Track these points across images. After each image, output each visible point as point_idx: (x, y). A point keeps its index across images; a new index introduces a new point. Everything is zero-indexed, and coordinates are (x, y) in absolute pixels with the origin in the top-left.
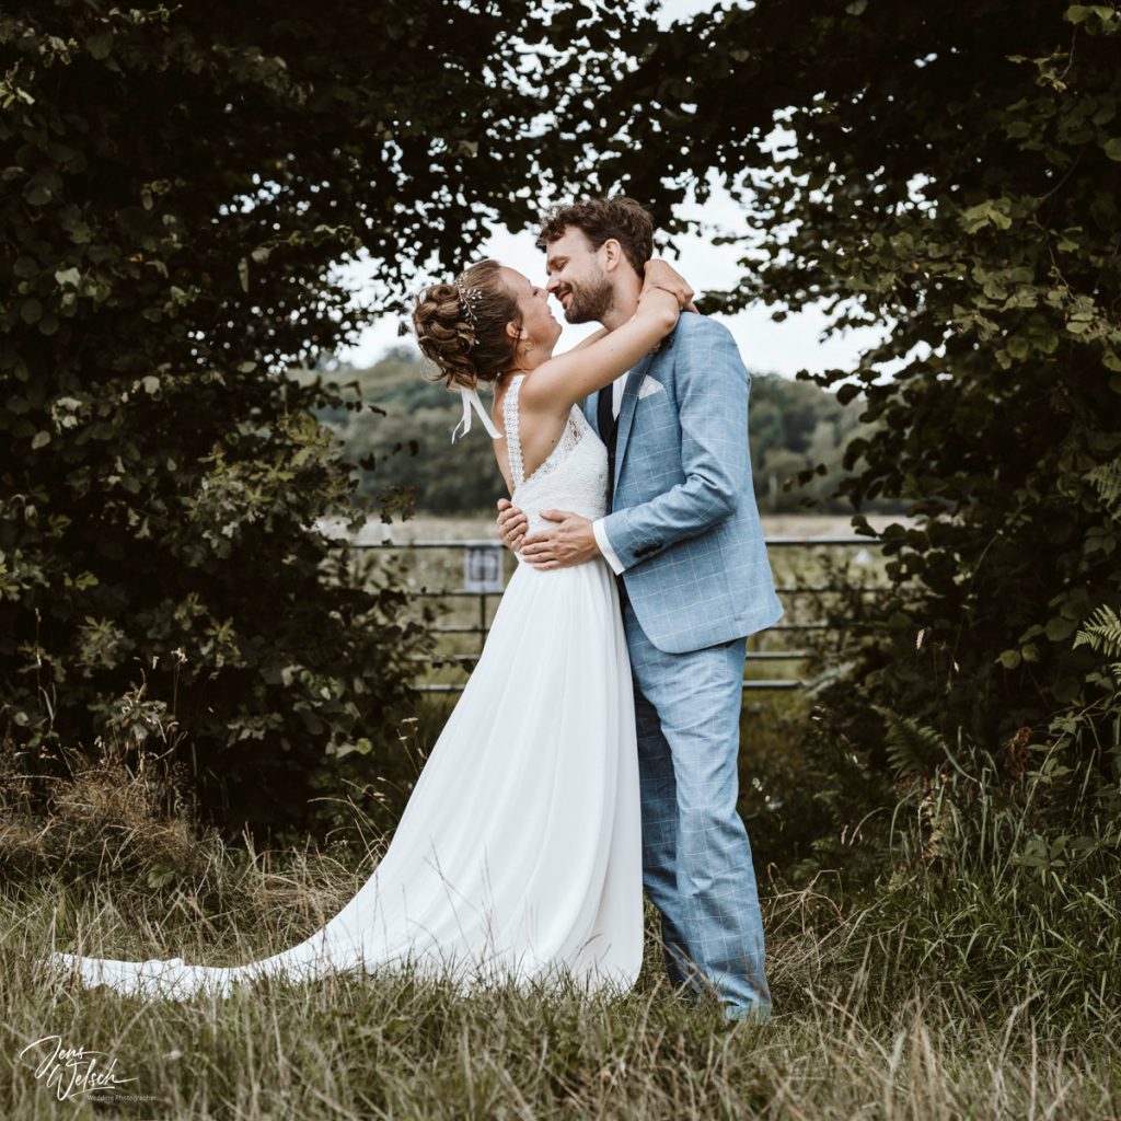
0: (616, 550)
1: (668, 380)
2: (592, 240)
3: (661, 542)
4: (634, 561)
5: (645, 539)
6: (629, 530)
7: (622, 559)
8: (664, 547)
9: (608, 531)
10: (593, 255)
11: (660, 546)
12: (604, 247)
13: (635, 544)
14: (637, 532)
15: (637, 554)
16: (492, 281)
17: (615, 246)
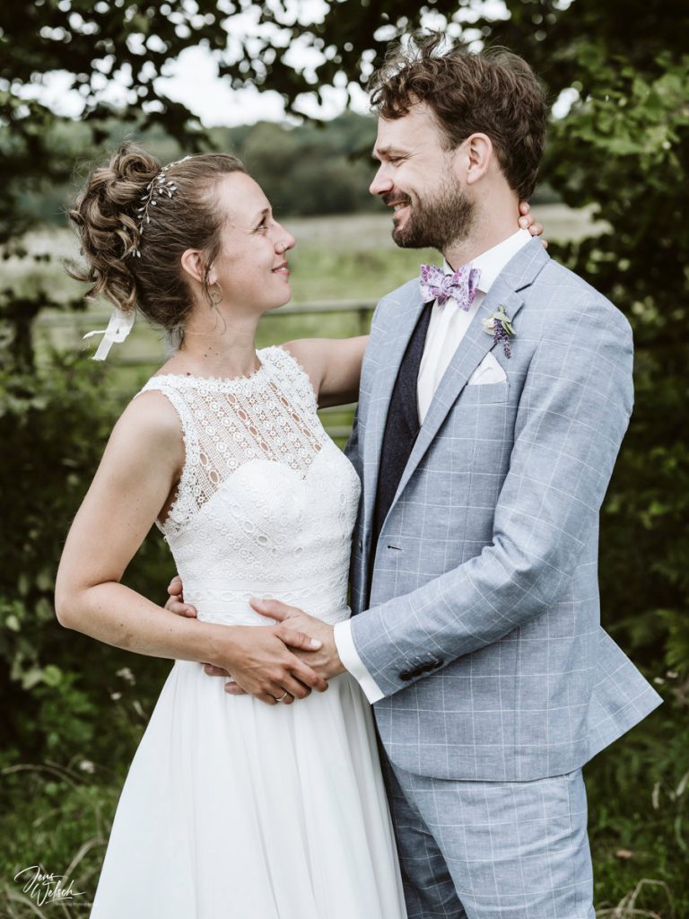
0: (371, 670)
1: (515, 373)
2: (450, 130)
3: (441, 658)
4: (400, 686)
5: (416, 655)
6: (391, 640)
7: (381, 683)
8: (446, 663)
9: (358, 642)
10: (449, 155)
11: (441, 663)
12: (467, 142)
13: (401, 661)
14: (403, 644)
15: (404, 676)
16: (202, 182)
17: (484, 145)
